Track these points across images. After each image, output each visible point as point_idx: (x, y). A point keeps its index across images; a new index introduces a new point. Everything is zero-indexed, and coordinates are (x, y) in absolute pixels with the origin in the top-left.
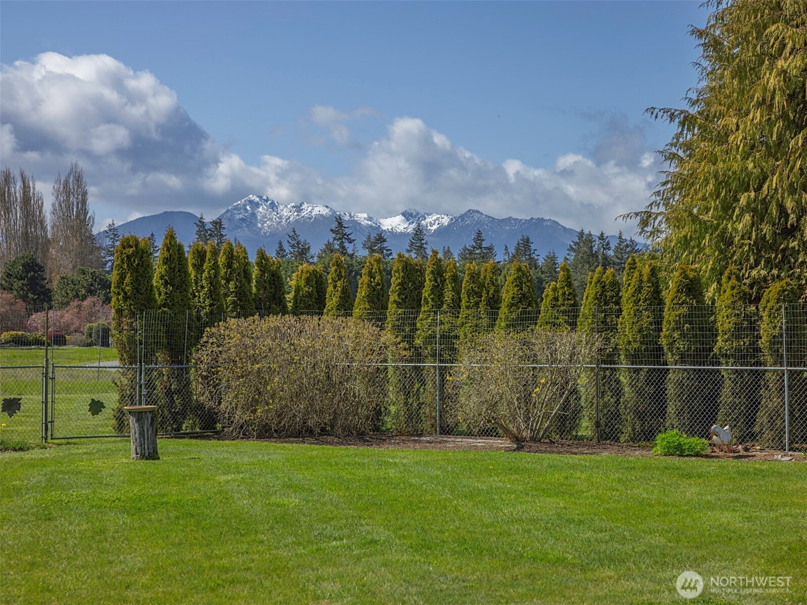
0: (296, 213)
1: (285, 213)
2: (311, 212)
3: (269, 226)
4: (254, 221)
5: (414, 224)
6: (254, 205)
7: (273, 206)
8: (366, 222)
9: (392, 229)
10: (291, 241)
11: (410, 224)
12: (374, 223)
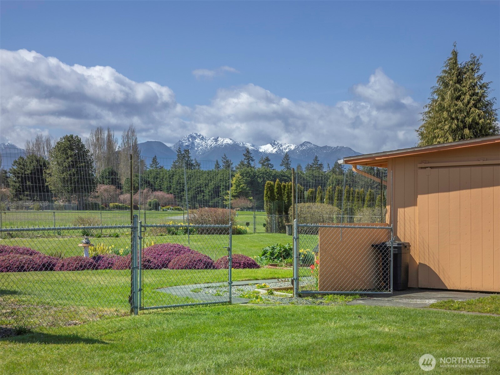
0: (215, 143)
1: (209, 142)
2: (223, 142)
3: (201, 149)
4: (193, 146)
5: (276, 149)
6: (193, 138)
7: (203, 139)
8: (251, 147)
9: (265, 151)
10: (223, 160)
11: (274, 149)
12: (255, 148)
